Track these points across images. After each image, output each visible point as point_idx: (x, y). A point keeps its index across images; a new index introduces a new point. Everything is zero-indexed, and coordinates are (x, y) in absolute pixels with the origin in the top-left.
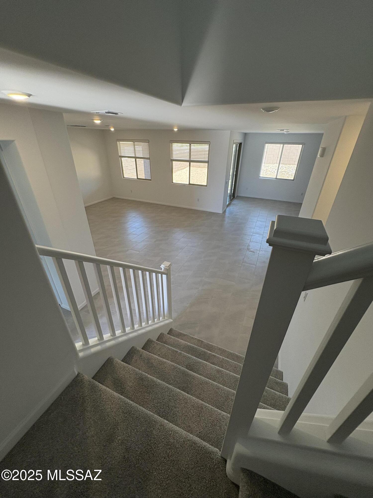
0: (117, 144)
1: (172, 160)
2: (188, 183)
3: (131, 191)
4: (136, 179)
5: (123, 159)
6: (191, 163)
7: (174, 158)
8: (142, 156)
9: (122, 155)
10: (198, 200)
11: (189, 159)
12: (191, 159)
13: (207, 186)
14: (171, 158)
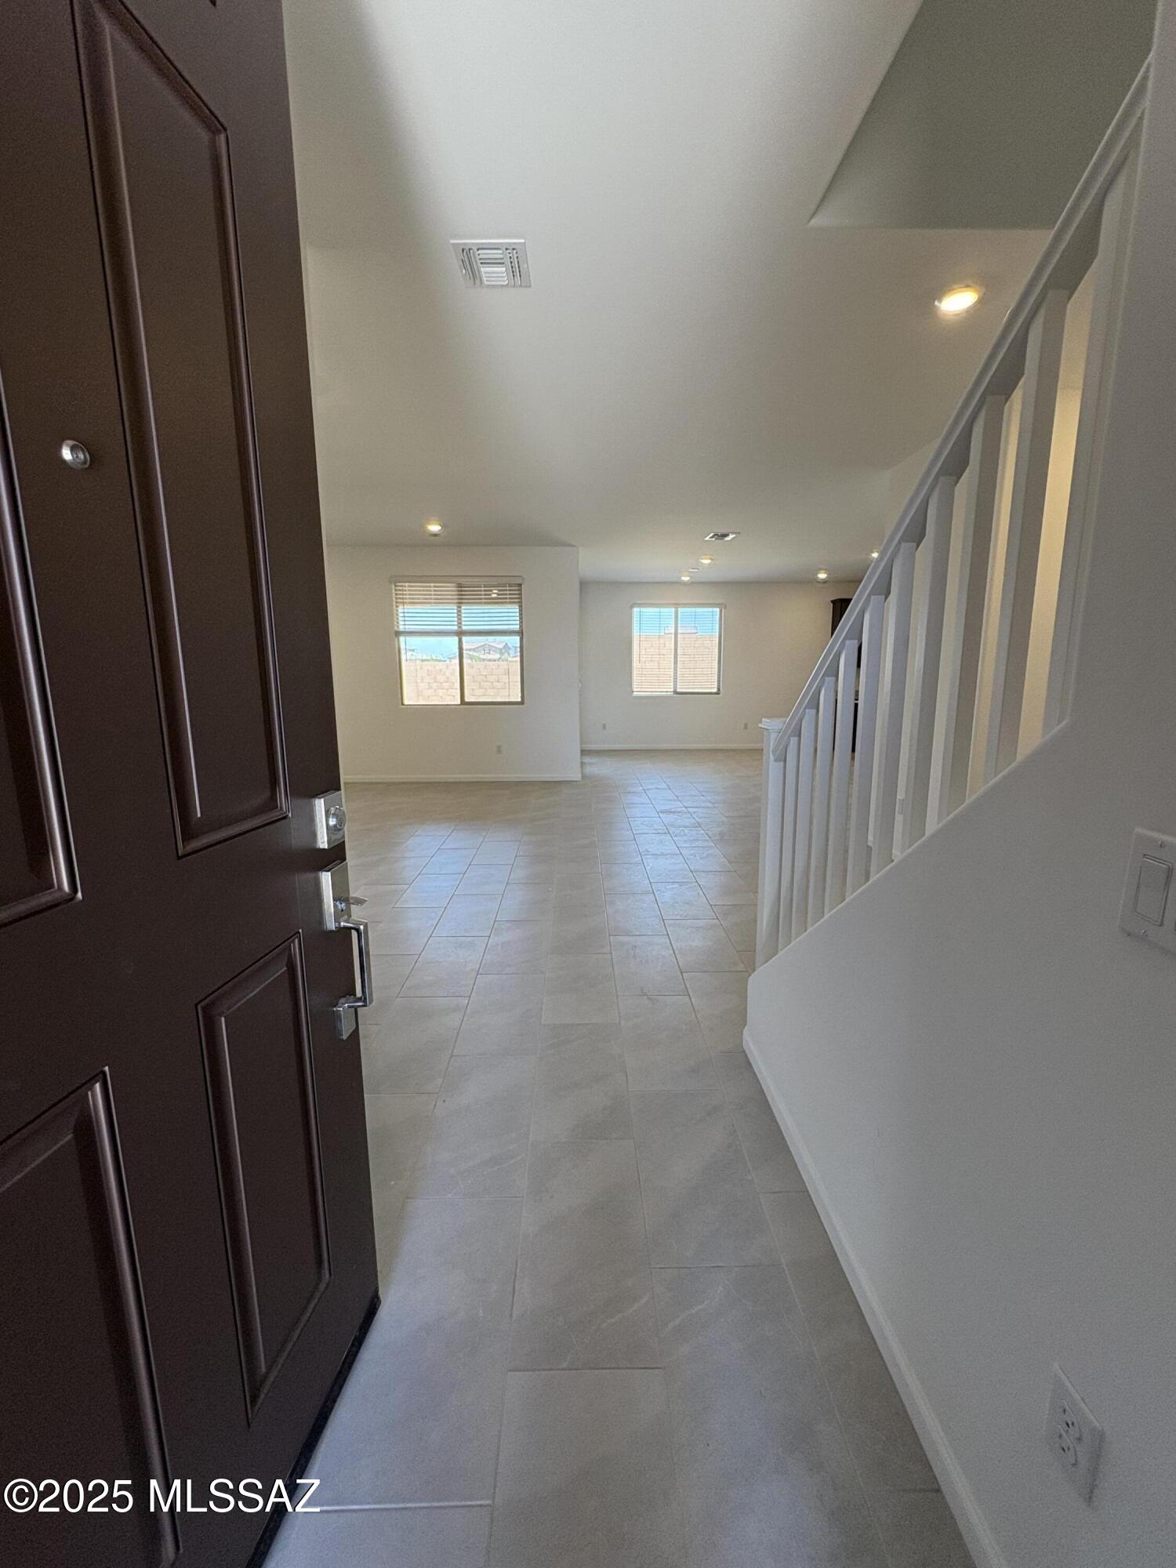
1: (398, 634)
2: (458, 702)
6: (464, 639)
7: (404, 626)
10: (499, 750)
11: (456, 628)
12: (464, 628)
13: (522, 703)
14: (396, 628)
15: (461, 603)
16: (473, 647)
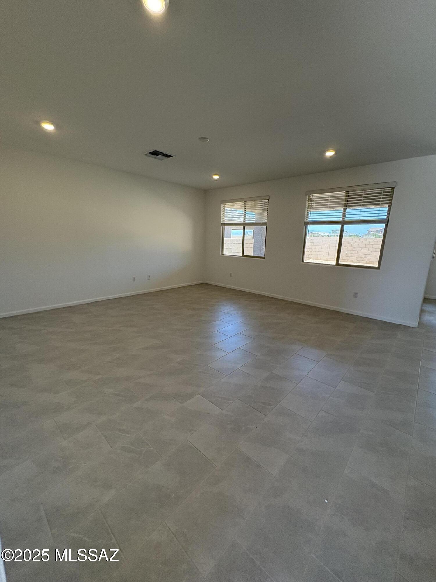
0: (221, 206)
1: (307, 223)
2: (334, 263)
3: (231, 274)
4: (241, 256)
5: (226, 228)
6: (345, 226)
7: (311, 219)
8: (254, 222)
9: (225, 222)
10: (355, 295)
11: (341, 219)
12: (346, 219)
13: (378, 268)
14: (305, 220)
15: (347, 206)
16: (376, 230)
